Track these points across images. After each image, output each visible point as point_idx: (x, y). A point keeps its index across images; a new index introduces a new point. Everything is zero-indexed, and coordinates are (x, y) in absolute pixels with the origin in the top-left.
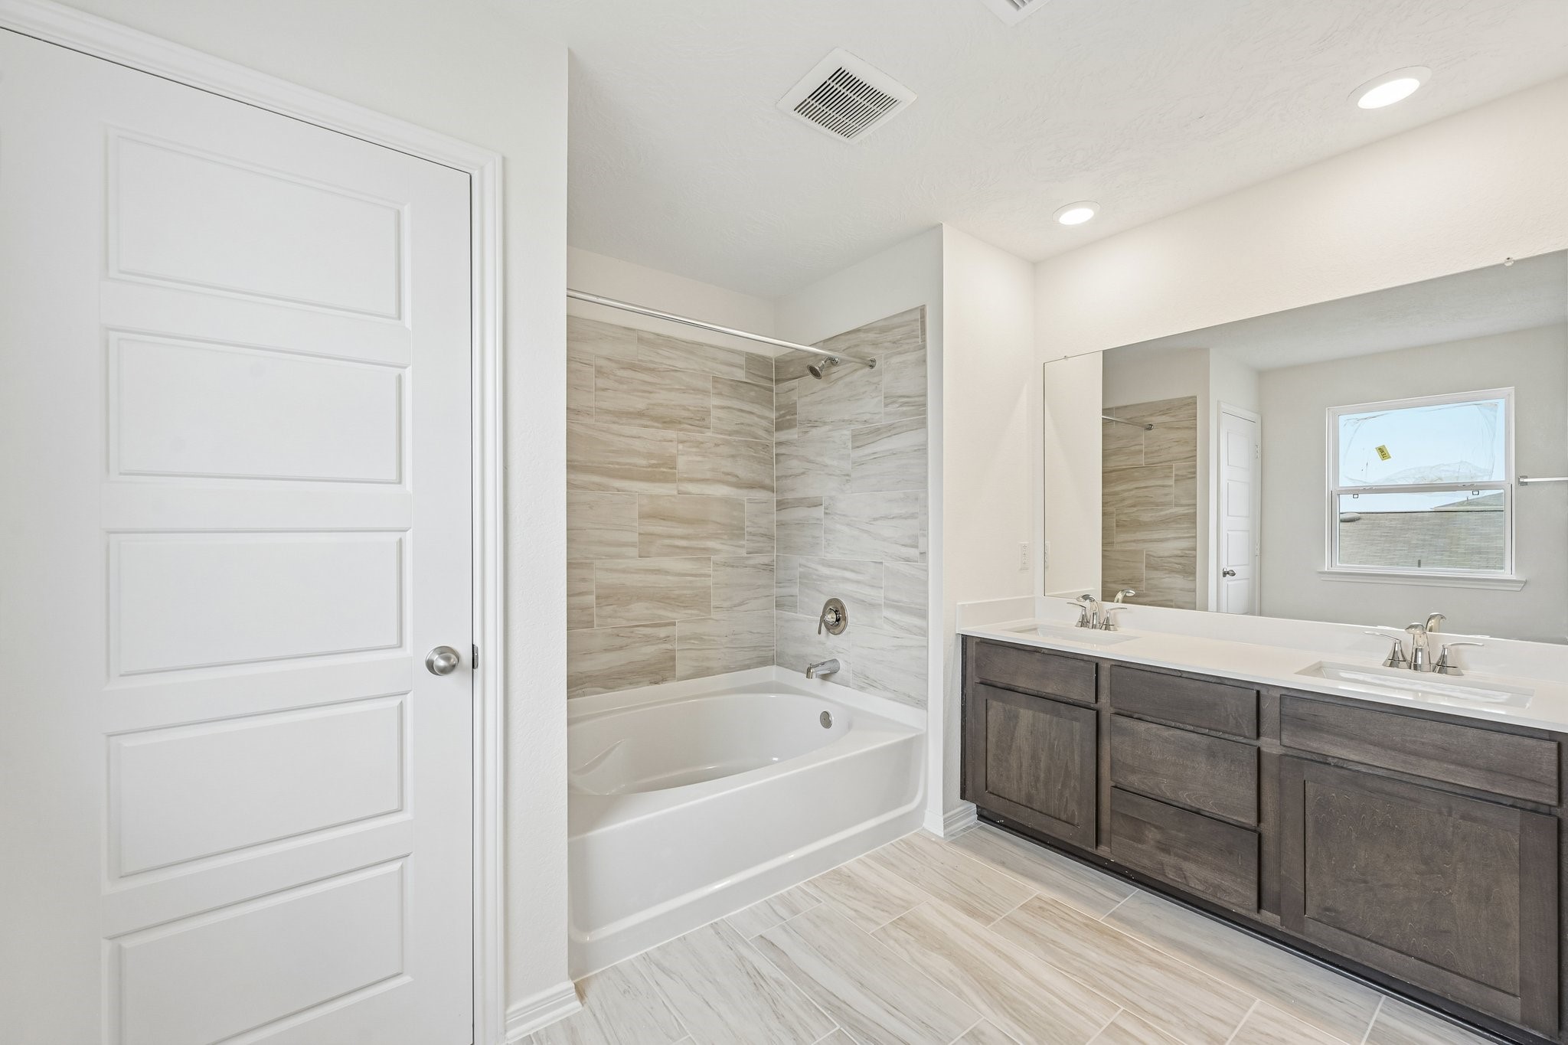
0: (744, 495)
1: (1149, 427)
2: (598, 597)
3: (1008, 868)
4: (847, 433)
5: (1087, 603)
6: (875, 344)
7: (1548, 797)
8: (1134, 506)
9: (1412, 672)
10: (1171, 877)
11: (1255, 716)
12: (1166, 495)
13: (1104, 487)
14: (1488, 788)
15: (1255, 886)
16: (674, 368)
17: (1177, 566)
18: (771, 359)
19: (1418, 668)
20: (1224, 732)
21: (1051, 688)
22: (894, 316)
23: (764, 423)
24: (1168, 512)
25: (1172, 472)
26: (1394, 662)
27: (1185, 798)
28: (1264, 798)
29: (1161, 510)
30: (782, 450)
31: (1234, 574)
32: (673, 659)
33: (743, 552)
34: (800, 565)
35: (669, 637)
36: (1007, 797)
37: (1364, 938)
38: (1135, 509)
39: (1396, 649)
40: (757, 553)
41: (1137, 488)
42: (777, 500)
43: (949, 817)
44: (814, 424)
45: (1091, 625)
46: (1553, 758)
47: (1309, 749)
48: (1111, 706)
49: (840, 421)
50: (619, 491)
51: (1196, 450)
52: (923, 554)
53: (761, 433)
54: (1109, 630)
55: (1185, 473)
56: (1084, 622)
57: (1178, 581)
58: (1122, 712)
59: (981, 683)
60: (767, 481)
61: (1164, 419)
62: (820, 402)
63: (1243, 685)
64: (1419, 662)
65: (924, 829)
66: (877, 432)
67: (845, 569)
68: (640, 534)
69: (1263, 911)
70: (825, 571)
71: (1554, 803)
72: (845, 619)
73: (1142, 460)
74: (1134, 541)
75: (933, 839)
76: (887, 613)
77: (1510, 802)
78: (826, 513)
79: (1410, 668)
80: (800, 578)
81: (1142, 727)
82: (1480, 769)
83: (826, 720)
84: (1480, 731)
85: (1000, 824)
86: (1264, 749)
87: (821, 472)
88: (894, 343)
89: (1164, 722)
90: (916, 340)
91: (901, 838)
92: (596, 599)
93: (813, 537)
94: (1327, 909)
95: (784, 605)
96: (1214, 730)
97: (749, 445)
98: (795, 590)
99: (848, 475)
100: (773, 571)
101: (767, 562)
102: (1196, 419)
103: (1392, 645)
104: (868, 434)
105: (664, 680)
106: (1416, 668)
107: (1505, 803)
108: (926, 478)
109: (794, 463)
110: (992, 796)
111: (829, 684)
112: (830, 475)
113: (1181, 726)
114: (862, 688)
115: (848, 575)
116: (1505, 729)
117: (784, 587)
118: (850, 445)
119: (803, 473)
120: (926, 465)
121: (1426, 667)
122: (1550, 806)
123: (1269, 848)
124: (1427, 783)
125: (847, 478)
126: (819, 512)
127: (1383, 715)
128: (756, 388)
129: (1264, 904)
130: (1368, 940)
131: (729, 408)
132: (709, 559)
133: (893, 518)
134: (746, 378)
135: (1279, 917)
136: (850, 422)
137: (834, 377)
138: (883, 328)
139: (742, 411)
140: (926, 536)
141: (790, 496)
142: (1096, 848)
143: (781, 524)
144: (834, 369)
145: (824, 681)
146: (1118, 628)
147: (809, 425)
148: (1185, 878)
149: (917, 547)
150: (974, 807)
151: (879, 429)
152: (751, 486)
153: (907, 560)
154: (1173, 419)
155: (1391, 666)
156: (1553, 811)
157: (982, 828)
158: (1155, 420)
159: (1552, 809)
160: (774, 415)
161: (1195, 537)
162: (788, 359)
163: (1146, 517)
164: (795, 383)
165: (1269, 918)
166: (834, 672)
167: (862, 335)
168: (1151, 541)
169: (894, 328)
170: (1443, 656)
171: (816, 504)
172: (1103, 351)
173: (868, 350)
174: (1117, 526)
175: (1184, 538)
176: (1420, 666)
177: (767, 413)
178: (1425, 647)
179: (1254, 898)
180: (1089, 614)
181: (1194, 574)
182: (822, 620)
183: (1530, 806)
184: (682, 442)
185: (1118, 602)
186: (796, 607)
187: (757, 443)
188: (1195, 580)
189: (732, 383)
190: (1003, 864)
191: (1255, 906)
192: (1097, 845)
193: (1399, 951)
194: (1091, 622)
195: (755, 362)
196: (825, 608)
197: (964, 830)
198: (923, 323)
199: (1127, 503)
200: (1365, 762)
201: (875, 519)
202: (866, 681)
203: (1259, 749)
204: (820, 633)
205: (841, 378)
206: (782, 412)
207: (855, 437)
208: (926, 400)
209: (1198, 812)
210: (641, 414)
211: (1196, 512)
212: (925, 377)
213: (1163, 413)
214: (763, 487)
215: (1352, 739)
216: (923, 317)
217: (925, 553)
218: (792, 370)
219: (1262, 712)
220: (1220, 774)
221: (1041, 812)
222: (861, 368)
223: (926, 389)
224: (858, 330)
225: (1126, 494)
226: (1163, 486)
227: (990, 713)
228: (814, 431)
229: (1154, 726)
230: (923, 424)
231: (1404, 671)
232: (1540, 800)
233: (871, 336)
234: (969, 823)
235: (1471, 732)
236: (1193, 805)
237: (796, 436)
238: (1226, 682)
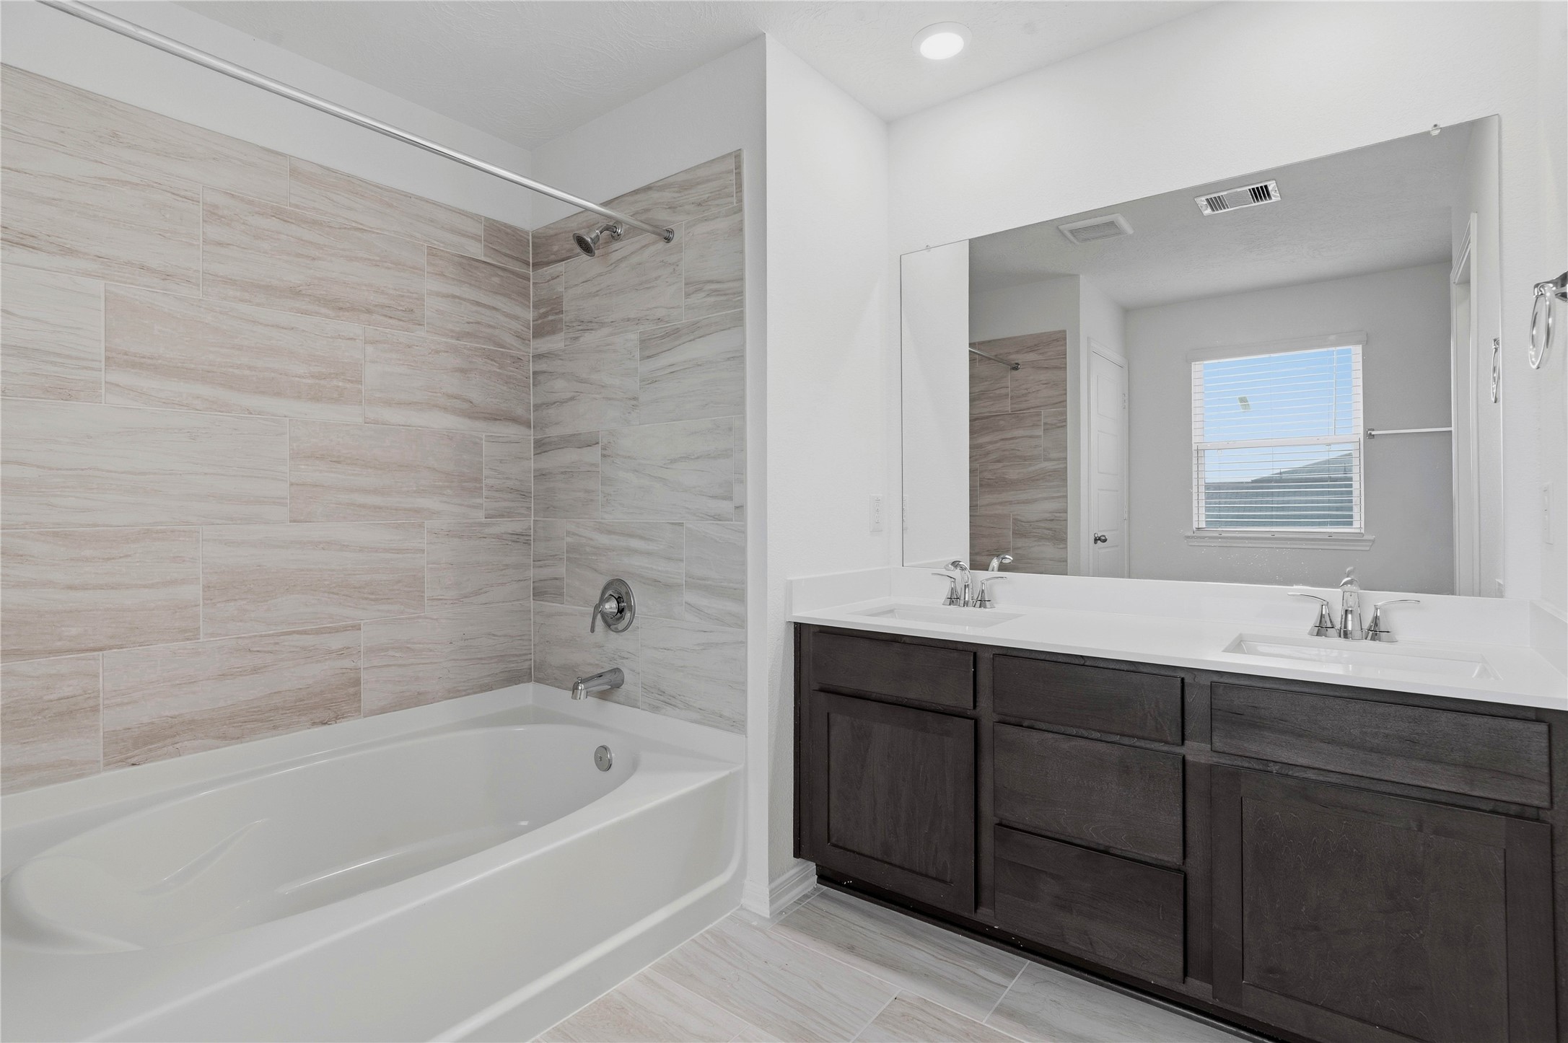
0: (481, 429)
1: (1015, 368)
2: (207, 588)
3: (859, 955)
4: (633, 337)
5: (957, 573)
6: (672, 208)
7: (1536, 796)
8: (999, 461)
9: (1342, 640)
10: (1074, 945)
11: (1179, 714)
12: (1036, 447)
13: (971, 439)
14: (1466, 789)
15: (1180, 947)
16: (361, 227)
17: (1047, 532)
18: (527, 233)
19: (1349, 636)
20: (1139, 738)
21: (916, 692)
22: (698, 167)
23: (515, 325)
24: (1037, 467)
25: (1040, 420)
26: (1322, 628)
27: (1092, 833)
28: (1190, 824)
29: (1030, 465)
30: (543, 366)
31: (1105, 541)
32: (357, 682)
33: (480, 516)
34: (568, 533)
35: (348, 648)
36: (855, 848)
37: (1317, 1005)
38: (1000, 465)
39: (1324, 613)
40: (502, 516)
41: (1003, 440)
42: (534, 439)
43: (776, 887)
44: (587, 325)
45: (962, 602)
46: (1543, 744)
47: (1247, 754)
48: (994, 711)
49: (623, 320)
50: (251, 413)
51: (1066, 394)
52: (740, 508)
53: (509, 339)
54: (985, 607)
55: (1055, 421)
56: (953, 599)
57: (1048, 550)
58: (1008, 719)
59: (822, 690)
60: (519, 411)
61: (1032, 357)
62: (596, 294)
63: (1163, 672)
64: (1350, 627)
65: (742, 908)
66: (674, 335)
67: (631, 536)
68: (292, 484)
69: (1189, 979)
70: (604, 540)
71: (1546, 804)
72: (631, 608)
73: (1007, 406)
74: (1001, 503)
75: (755, 923)
76: (689, 597)
77: (1489, 806)
78: (604, 456)
79: (1340, 636)
80: (567, 552)
81: (1035, 737)
82: (1455, 765)
83: (603, 760)
84: (1454, 715)
85: (848, 886)
86: (1189, 758)
87: (597, 396)
88: (700, 205)
89: (1062, 729)
90: (729, 199)
91: (706, 928)
92: (204, 591)
93: (587, 491)
94: (1271, 970)
95: (546, 593)
96: (1128, 736)
97: (489, 356)
98: (561, 570)
99: (635, 399)
100: (530, 544)
101: (519, 531)
102: (1065, 358)
103: (1319, 607)
104: (663, 337)
105: (338, 718)
106: (1346, 635)
107: (1484, 808)
108: (743, 397)
109: (559, 384)
110: (838, 850)
111: (611, 706)
112: (610, 399)
113: (1085, 733)
114: (655, 709)
115: (635, 543)
116: (1482, 709)
117: (546, 566)
118: (638, 356)
119: (572, 399)
120: (743, 379)
121: (1358, 634)
122: (1538, 808)
123: (1196, 893)
124: (1389, 788)
125: (634, 402)
126: (593, 455)
127: (1338, 701)
128: (500, 273)
129: (1190, 970)
130: (1322, 1007)
131: (454, 297)
132: (421, 526)
133: (698, 458)
134: (485, 255)
135: (1210, 987)
136: (638, 321)
137: (615, 256)
138: (683, 184)
139: (478, 304)
140: (742, 482)
141: (554, 432)
142: (975, 912)
143: (541, 475)
144: (616, 245)
145: (601, 701)
146: (995, 605)
147: (580, 328)
148: (1091, 944)
149: (730, 499)
150: (812, 866)
151: (678, 330)
152: (494, 417)
153: (717, 518)
154: (1041, 357)
155: (1318, 634)
156: (1542, 814)
157: (823, 896)
158: (1019, 358)
159: (1541, 812)
160: (530, 315)
161: (1066, 497)
162: (552, 232)
163: (1013, 474)
164: (560, 267)
165: (1197, 988)
166: (617, 686)
167: (655, 195)
168: (1019, 503)
169: (698, 184)
170: (1376, 619)
171: (590, 443)
172: (970, 241)
173: (662, 216)
174: (981, 485)
175: (1053, 498)
176: (1351, 633)
177: (518, 311)
178: (1356, 609)
179: (1181, 964)
180: (959, 587)
181: (1064, 540)
182: (598, 608)
183: (1514, 809)
184: (373, 342)
185: (993, 570)
186: (562, 594)
187: (502, 353)
188: (1066, 547)
189: (464, 261)
190: (851, 949)
191: (1181, 974)
192: (976, 908)
193: (1359, 1019)
194: (962, 598)
195: (499, 234)
196: (603, 593)
197: (798, 902)
198: (739, 174)
199: (993, 456)
200: (1316, 766)
201: (673, 461)
202: (662, 698)
203: (1184, 757)
204: (593, 630)
205: (625, 258)
206: (542, 310)
207: (644, 342)
208: (743, 286)
209: (1106, 852)
210: (295, 293)
211: (1066, 467)
212: (742, 252)
213: (1032, 349)
214: (515, 420)
215: (1300, 736)
216: (738, 167)
217: (742, 506)
218: (555, 248)
219: (1187, 707)
220: (1135, 796)
221: (903, 868)
222: (654, 243)
223: (742, 270)
224: (648, 188)
225: (990, 447)
226: (1031, 437)
227: (833, 733)
228: (588, 338)
229: (1051, 735)
230: (739, 320)
231: (1334, 641)
232: (1528, 801)
233: (667, 196)
234: (806, 889)
235: (1444, 717)
236: (1101, 842)
237: (561, 345)
238: (1142, 669)
